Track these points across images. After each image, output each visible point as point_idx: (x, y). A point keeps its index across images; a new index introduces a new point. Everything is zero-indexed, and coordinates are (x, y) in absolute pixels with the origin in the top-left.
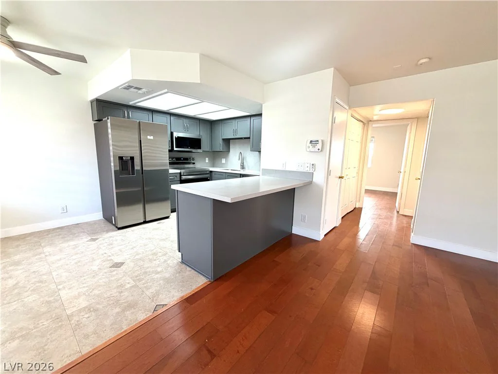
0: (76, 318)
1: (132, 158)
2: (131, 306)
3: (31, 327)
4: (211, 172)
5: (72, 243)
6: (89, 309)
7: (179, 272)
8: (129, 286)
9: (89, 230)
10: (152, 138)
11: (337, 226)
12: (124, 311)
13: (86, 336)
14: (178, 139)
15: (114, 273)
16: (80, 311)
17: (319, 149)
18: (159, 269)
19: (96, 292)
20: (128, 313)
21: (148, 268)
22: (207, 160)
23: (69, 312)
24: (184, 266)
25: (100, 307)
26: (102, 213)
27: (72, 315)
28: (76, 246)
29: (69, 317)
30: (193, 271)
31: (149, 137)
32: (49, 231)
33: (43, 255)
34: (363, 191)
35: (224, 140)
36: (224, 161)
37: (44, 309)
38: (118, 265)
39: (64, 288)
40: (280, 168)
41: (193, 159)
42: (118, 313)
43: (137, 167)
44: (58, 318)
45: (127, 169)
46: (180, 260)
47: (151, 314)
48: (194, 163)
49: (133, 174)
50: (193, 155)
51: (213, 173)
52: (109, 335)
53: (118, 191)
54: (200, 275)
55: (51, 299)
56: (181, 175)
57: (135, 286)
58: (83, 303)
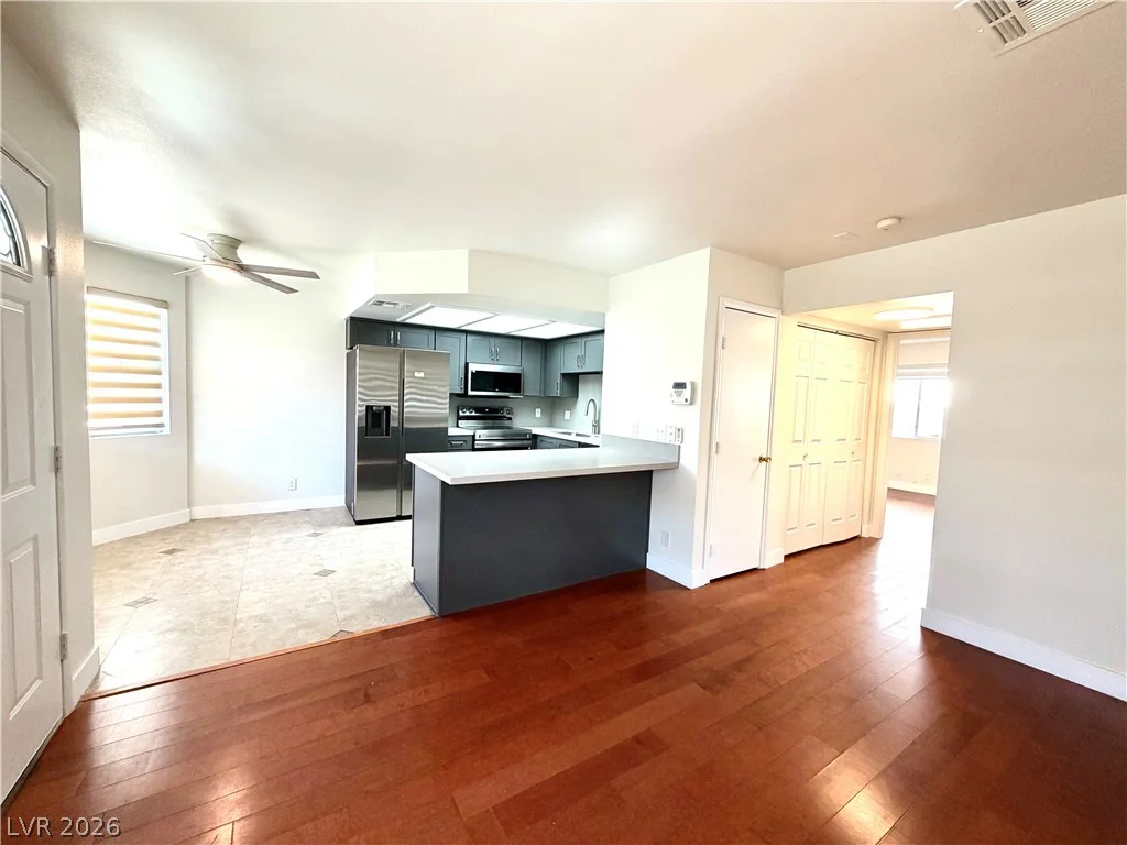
0: (242, 625)
1: (387, 409)
2: (309, 625)
3: (195, 623)
4: (535, 436)
5: (286, 535)
6: (260, 618)
7: (400, 596)
8: (322, 600)
9: (317, 520)
10: (422, 375)
11: (767, 565)
12: (297, 629)
13: (243, 646)
14: (477, 375)
15: (314, 582)
16: (250, 618)
17: (686, 400)
18: (374, 588)
19: (280, 601)
20: (301, 632)
21: (361, 583)
22: (538, 413)
23: (238, 617)
24: (413, 588)
25: (275, 618)
26: (344, 496)
27: (241, 621)
28: (289, 540)
29: (236, 622)
30: (420, 597)
31: (417, 374)
32: (267, 516)
33: (245, 546)
34: (882, 492)
35: (564, 375)
36: (567, 415)
37: (215, 608)
38: (325, 573)
39: (248, 589)
40: (628, 434)
41: (510, 411)
42: (291, 630)
43: (394, 424)
44: (224, 621)
45: (379, 426)
46: (412, 581)
47: (326, 638)
48: (510, 419)
49: (387, 434)
50: (510, 404)
51: (539, 438)
52: (266, 650)
53: (362, 463)
54: (425, 605)
55: (228, 599)
56: (474, 440)
57: (331, 603)
58: (259, 610)
